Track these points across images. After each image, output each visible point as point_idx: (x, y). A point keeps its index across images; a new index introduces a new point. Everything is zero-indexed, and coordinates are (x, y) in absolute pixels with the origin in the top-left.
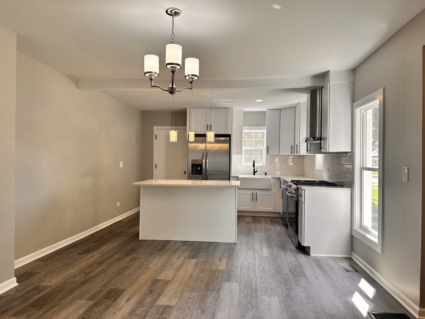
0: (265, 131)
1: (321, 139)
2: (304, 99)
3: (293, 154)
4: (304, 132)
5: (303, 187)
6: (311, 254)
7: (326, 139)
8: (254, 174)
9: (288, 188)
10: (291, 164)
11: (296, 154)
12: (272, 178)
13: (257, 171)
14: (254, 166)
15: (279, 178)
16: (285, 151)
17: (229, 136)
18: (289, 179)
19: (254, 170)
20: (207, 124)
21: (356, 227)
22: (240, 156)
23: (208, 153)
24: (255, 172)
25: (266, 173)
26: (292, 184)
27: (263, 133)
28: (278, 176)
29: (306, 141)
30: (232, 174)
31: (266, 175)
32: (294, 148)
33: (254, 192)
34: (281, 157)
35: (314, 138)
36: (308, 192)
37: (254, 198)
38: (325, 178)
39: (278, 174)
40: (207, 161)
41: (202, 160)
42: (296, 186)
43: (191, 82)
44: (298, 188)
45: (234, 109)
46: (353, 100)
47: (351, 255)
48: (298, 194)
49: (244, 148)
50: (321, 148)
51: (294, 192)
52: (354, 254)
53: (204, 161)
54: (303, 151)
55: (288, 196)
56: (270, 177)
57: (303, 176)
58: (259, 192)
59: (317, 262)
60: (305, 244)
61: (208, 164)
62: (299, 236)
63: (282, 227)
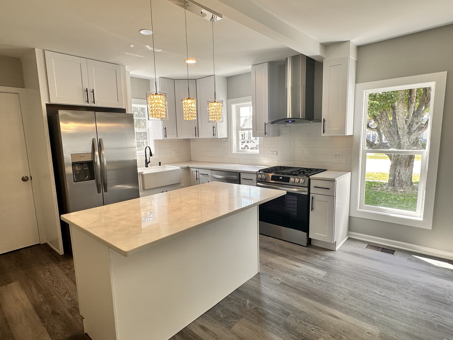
31: (160, 165)
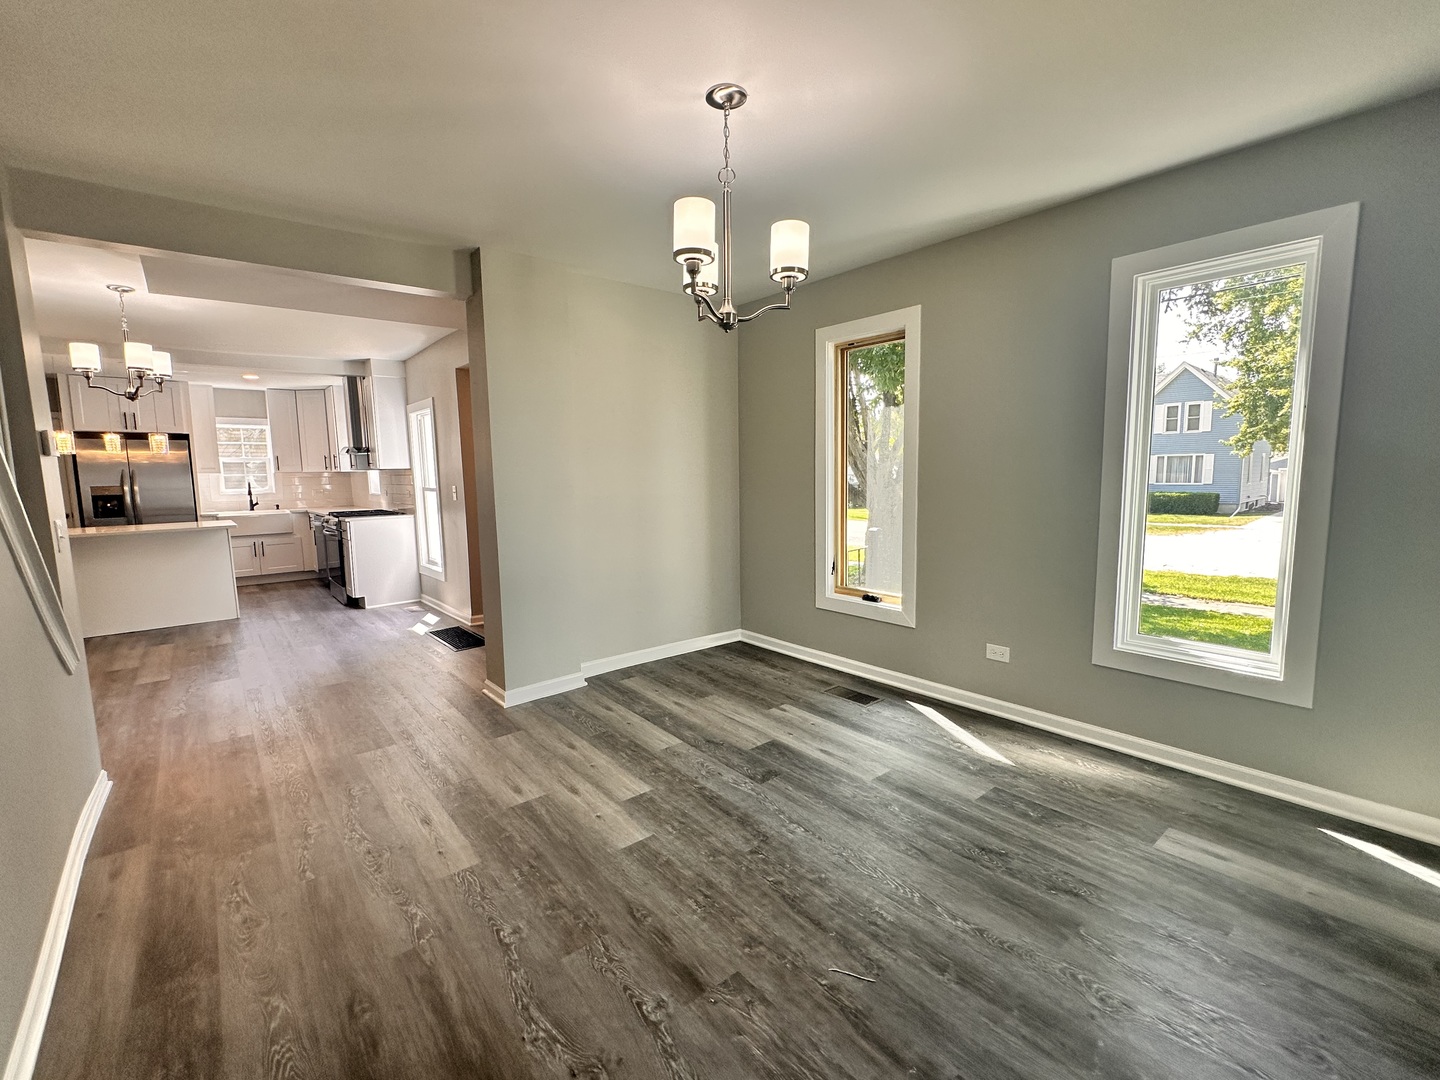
0: (267, 428)
1: (368, 450)
2: (340, 383)
3: (329, 470)
4: (344, 440)
5: (347, 520)
6: (367, 607)
7: (374, 451)
8: (252, 509)
9: (325, 524)
10: (328, 487)
11: (334, 470)
12: (293, 513)
13: (257, 504)
14: (250, 493)
15: (307, 513)
16: (314, 465)
17: (186, 437)
18: (325, 512)
19: (251, 501)
20: (123, 411)
21: (424, 562)
22: (213, 476)
23: (136, 472)
24: (252, 506)
25: (278, 506)
26: (331, 517)
27: (262, 431)
28: (305, 510)
29: (347, 452)
30: (202, 511)
32: (330, 460)
33: (258, 541)
34: (305, 475)
35: (359, 449)
36: (354, 525)
37: (258, 552)
38: (384, 508)
39: (301, 506)
40: (136, 488)
41: (122, 486)
42: (337, 520)
43: (160, 384)
44: (340, 521)
45: (190, 383)
46: (407, 403)
47: (421, 598)
48: (341, 529)
49: (222, 460)
50: (369, 464)
51: (335, 528)
52: (423, 595)
53: (127, 488)
54: (345, 463)
55: (325, 536)
56: (288, 512)
57: (352, 506)
58: (266, 541)
59: (376, 613)
60: (356, 595)
61: (141, 494)
62: (348, 587)
63: (320, 589)
